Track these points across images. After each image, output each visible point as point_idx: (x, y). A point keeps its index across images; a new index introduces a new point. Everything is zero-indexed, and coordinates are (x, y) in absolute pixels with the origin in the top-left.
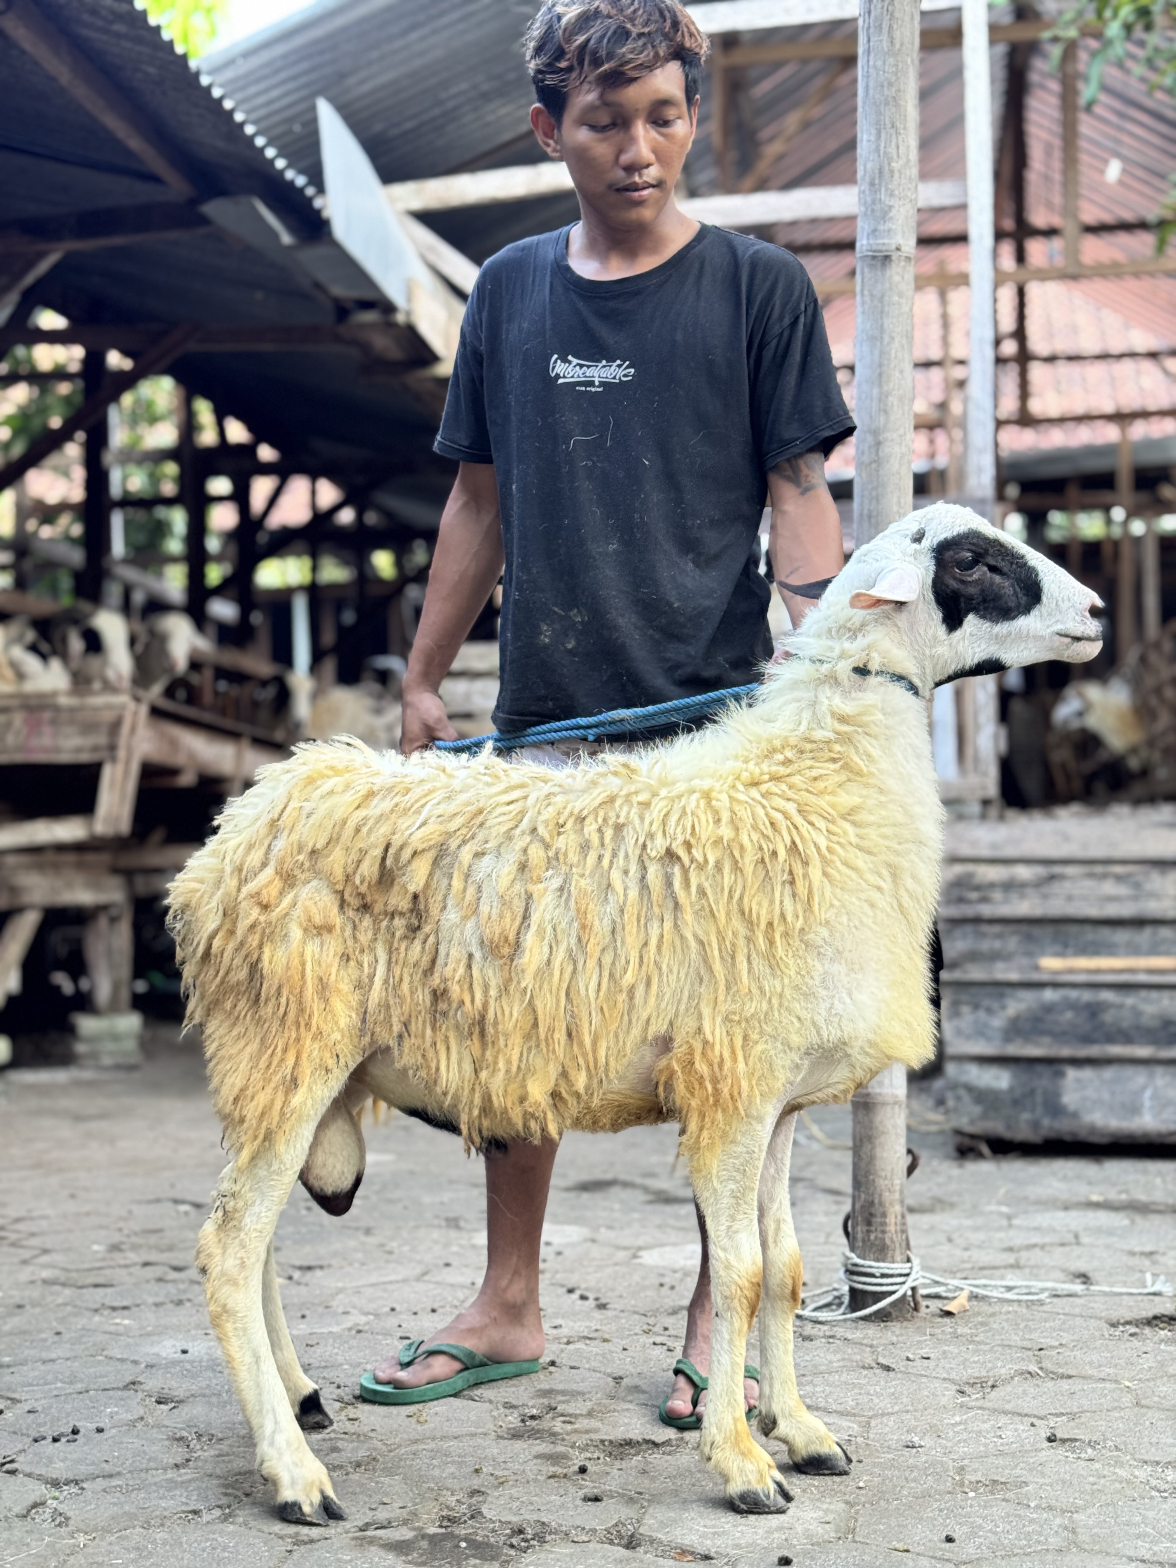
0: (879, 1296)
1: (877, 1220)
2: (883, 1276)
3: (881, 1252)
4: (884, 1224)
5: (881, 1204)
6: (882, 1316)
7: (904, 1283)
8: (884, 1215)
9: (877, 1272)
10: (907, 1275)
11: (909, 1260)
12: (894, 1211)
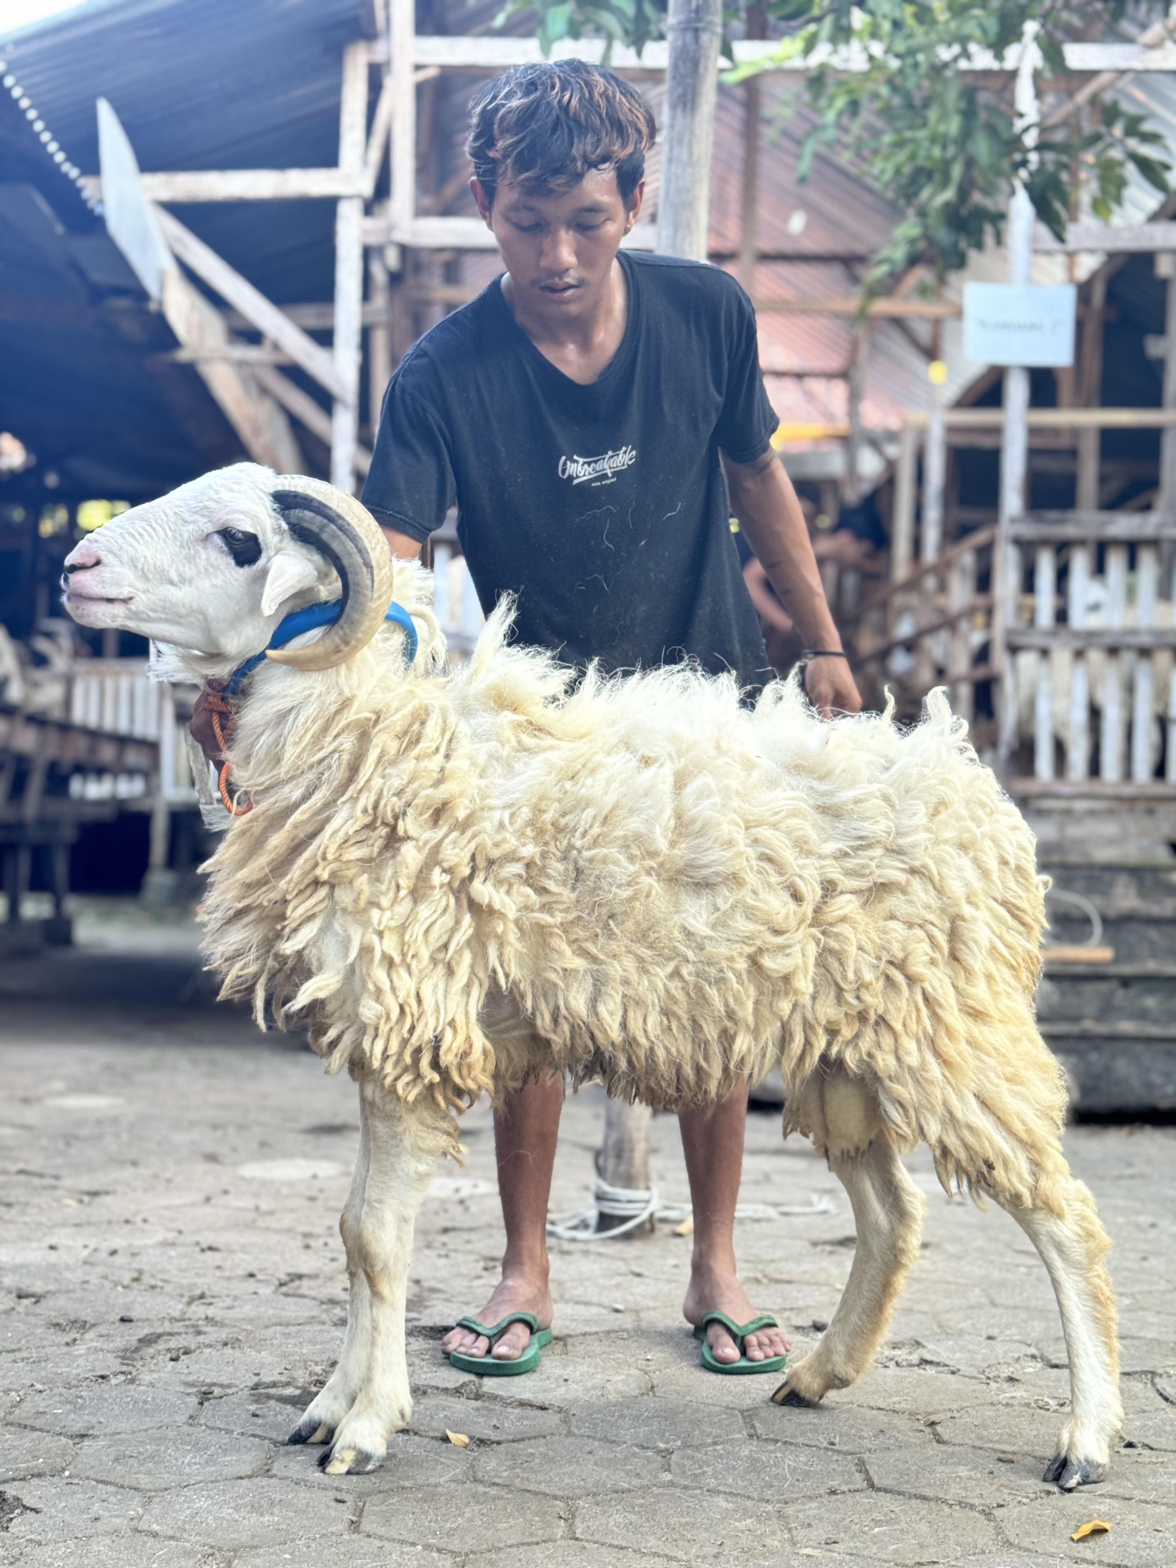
0: (624, 1219)
1: (626, 1155)
2: (630, 1202)
3: (629, 1181)
4: (631, 1158)
5: (631, 1141)
6: (627, 1236)
7: (644, 1209)
8: (632, 1150)
9: (623, 1198)
10: (648, 1202)
11: (648, 1188)
12: (640, 1148)
